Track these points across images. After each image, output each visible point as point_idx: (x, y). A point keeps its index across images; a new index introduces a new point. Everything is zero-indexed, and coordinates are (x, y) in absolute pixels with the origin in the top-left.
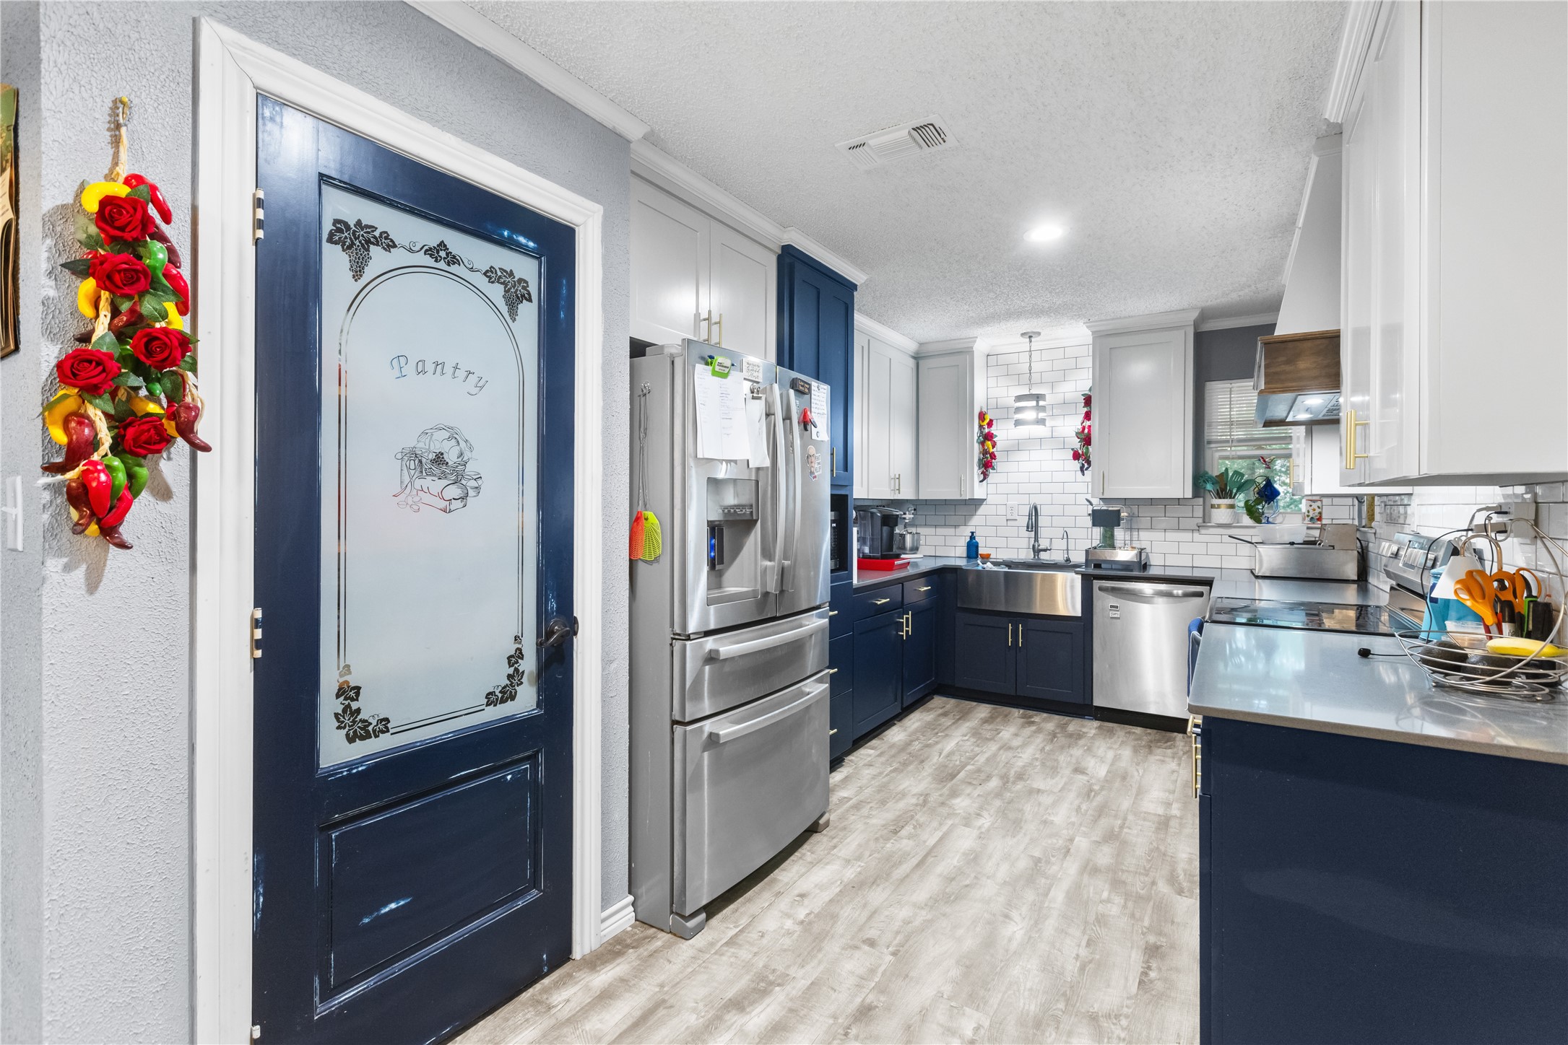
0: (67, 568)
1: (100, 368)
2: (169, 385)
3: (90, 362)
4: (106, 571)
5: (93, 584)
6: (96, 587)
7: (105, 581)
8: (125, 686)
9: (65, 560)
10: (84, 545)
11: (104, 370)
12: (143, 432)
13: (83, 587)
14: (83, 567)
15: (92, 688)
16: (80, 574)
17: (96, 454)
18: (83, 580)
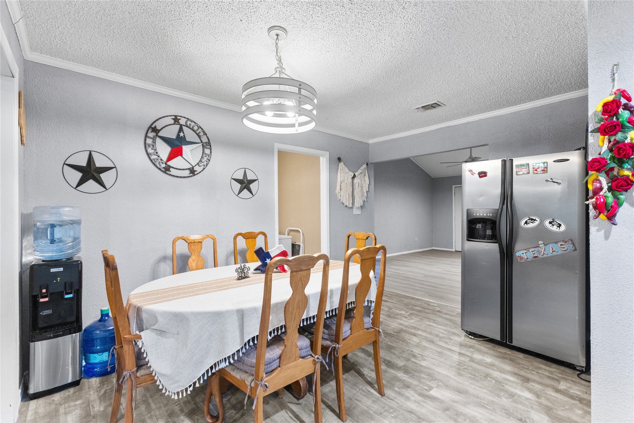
0: (598, 230)
1: (599, 163)
2: (631, 163)
3: (596, 162)
4: (612, 233)
5: (607, 237)
6: (608, 238)
7: (611, 236)
8: (619, 275)
9: (597, 228)
10: (604, 223)
11: (600, 164)
12: (619, 183)
13: (603, 237)
14: (603, 231)
15: (607, 273)
16: (602, 232)
17: (601, 192)
18: (603, 235)
